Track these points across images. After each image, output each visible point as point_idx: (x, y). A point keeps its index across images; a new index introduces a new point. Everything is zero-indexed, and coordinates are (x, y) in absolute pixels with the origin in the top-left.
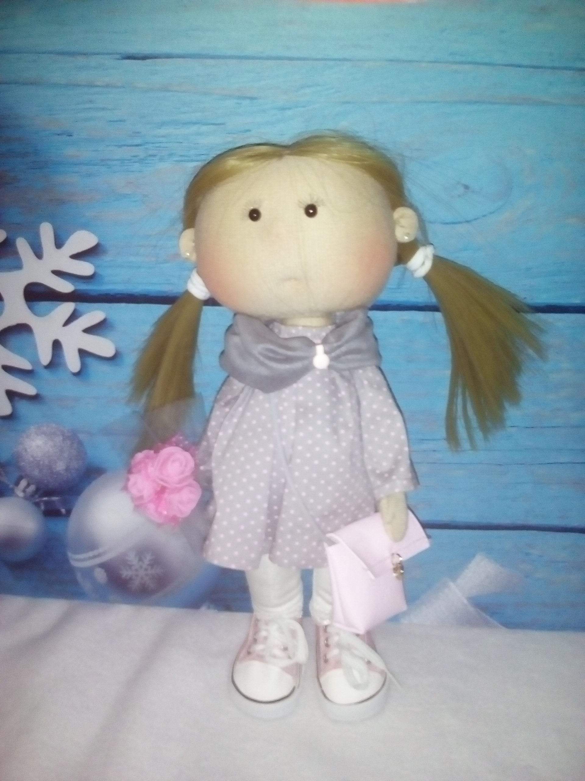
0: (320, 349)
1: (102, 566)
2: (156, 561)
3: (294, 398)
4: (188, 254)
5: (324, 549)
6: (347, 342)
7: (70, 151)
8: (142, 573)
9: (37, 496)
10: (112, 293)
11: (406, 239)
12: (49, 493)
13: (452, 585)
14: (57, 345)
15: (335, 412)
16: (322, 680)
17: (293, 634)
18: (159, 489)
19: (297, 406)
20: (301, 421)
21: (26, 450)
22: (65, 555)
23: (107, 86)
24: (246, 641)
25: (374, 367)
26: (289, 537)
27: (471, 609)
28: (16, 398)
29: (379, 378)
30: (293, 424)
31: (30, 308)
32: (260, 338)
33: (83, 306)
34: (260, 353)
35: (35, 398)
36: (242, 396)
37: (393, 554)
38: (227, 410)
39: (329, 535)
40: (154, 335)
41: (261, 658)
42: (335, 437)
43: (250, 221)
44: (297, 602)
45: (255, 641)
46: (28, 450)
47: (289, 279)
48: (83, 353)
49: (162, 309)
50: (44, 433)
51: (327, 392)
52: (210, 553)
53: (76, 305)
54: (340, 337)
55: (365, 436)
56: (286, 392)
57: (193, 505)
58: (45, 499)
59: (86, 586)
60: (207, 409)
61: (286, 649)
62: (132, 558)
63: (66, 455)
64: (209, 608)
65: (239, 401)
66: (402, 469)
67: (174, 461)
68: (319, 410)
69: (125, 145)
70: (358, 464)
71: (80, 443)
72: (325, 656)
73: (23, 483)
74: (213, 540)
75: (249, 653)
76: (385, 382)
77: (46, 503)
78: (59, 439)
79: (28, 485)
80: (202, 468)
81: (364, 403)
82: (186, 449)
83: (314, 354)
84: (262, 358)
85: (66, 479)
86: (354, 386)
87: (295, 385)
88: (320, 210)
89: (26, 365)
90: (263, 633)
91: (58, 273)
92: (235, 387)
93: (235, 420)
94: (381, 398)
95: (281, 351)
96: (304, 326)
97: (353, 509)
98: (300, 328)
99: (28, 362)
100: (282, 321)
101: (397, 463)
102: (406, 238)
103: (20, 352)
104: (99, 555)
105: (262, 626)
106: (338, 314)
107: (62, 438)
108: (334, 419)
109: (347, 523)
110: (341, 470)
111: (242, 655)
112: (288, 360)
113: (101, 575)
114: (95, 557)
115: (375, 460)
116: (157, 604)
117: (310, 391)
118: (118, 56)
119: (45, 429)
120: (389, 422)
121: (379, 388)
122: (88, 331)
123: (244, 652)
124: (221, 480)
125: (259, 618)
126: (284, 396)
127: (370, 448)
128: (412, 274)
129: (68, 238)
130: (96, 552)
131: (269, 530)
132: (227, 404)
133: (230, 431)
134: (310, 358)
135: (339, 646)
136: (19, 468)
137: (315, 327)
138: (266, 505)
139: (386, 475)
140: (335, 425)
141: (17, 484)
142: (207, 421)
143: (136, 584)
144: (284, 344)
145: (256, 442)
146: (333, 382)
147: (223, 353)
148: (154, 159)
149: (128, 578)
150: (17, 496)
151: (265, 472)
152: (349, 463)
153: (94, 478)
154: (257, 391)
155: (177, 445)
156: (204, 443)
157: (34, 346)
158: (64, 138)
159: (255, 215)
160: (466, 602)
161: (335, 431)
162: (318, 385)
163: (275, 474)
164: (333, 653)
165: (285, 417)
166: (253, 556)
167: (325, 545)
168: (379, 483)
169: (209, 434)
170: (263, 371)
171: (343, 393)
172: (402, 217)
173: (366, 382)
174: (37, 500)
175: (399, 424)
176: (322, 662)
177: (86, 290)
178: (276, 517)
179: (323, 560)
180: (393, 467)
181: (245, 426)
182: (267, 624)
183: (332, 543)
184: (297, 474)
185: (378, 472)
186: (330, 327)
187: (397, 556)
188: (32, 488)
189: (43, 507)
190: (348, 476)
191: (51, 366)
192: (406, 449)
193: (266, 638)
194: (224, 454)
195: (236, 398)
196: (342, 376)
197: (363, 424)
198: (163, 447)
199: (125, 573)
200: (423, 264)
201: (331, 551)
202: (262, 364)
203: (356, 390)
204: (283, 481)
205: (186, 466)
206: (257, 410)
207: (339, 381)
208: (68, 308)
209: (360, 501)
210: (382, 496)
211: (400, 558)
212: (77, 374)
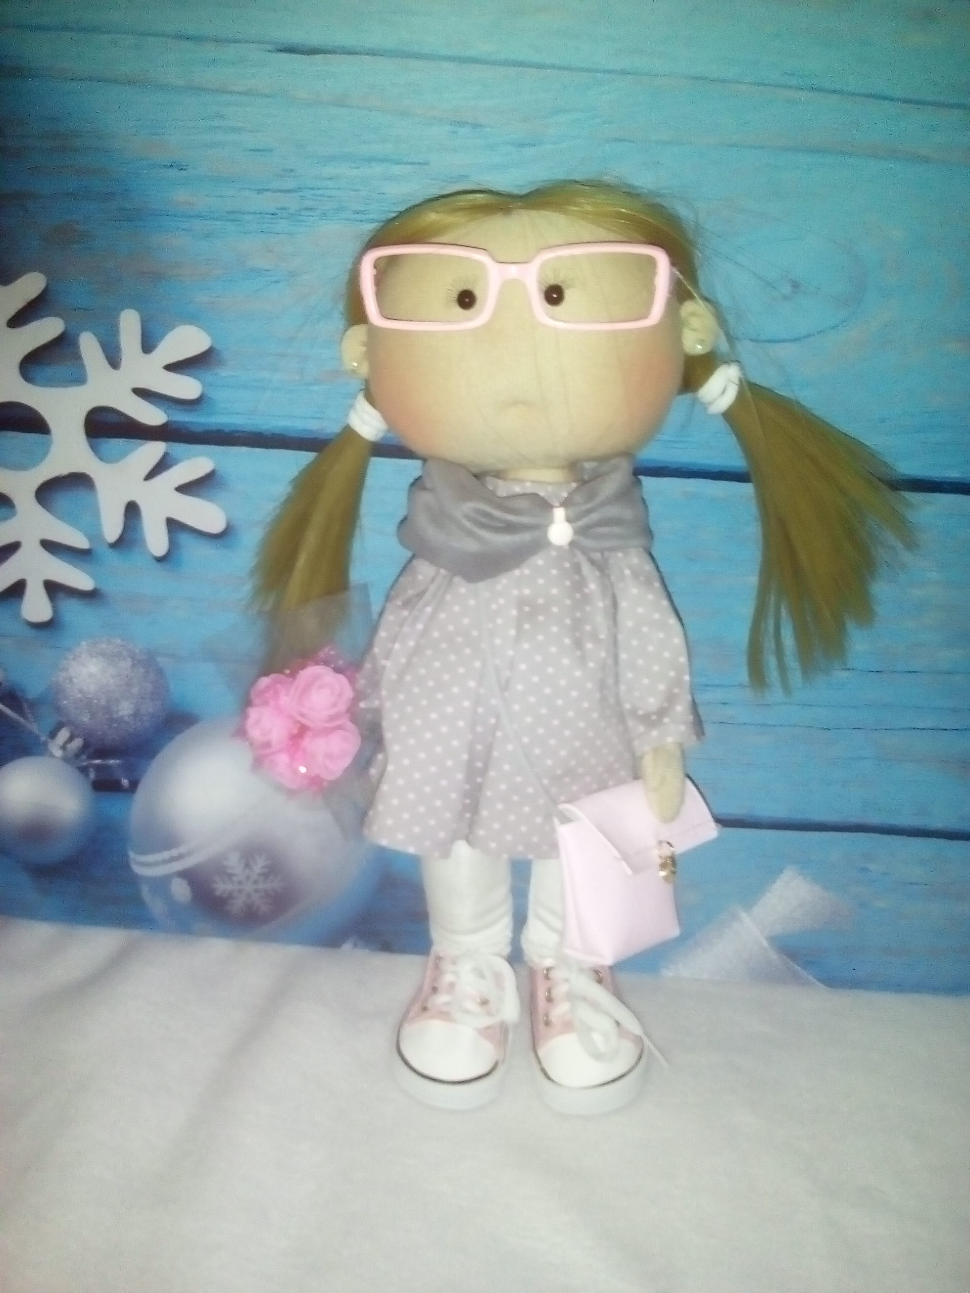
0: (559, 514)
1: (187, 875)
2: (274, 868)
3: (515, 592)
4: (356, 364)
5: (553, 830)
6: (603, 504)
7: (180, 196)
8: (249, 887)
9: (84, 757)
10: (227, 430)
11: (699, 349)
12: (103, 752)
13: (744, 915)
14: (132, 510)
15: (578, 615)
16: (541, 1053)
17: (498, 977)
18: (295, 731)
19: (521, 602)
20: (527, 626)
21: (70, 679)
22: (125, 856)
23: (248, 93)
24: (420, 990)
25: (642, 550)
26: (500, 806)
27: (774, 956)
28: (61, 595)
29: (649, 567)
30: (513, 632)
31: (94, 448)
32: (465, 494)
33: (178, 449)
34: (467, 517)
35: (91, 596)
36: (432, 588)
37: (660, 842)
38: (405, 613)
39: (563, 807)
40: (289, 501)
41: (445, 1015)
42: (578, 653)
43: (458, 310)
44: (503, 929)
45: (435, 990)
46: (75, 681)
47: (515, 403)
48: (173, 525)
49: (306, 458)
50: (102, 654)
51: (568, 583)
52: (375, 828)
53: (167, 447)
54: (591, 496)
55: (623, 656)
56: (503, 581)
57: (347, 761)
58: (97, 761)
59: (156, 906)
60: (376, 609)
61: (484, 1002)
62: (234, 863)
63: (135, 690)
64: (355, 945)
65: (427, 596)
66: (679, 708)
67: (321, 687)
68: (555, 609)
69: (268, 190)
70: (612, 700)
71: (160, 672)
72: (547, 1015)
73: (63, 735)
74: (380, 807)
75: (425, 1009)
76: (657, 574)
77: (98, 768)
78: (125, 665)
79: (71, 739)
80: (362, 705)
81: (623, 605)
82: (338, 670)
83: (551, 521)
84: (467, 524)
85: (132, 730)
86: (609, 576)
87: (517, 572)
88: (568, 294)
89: (80, 541)
90: (448, 978)
91: (143, 393)
92: (420, 577)
93: (420, 627)
94: (650, 597)
95: (497, 513)
96: (533, 482)
97: (600, 769)
98: (528, 484)
99: (84, 536)
100: (499, 474)
101: (671, 699)
102: (699, 347)
103: (71, 519)
104: (180, 857)
105: (446, 966)
106: (588, 465)
107: (130, 663)
108: (577, 626)
109: (590, 792)
110: (586, 705)
111: (412, 1014)
112: (510, 528)
113: (181, 890)
114: (173, 859)
115: (637, 694)
116: (272, 938)
117: (541, 581)
118: (269, 47)
119: (104, 646)
120: (661, 635)
121: (648, 583)
122: (184, 489)
123: (417, 1008)
124: (396, 716)
125: (441, 955)
126: (499, 587)
127: (630, 675)
128: (705, 409)
129: (163, 336)
130: (174, 852)
131: (467, 801)
132: (407, 604)
133: (411, 643)
134: (542, 528)
135: (571, 997)
136: (58, 709)
137: (550, 484)
138: (465, 757)
139: (654, 717)
140: (578, 635)
141: (53, 735)
142: (374, 629)
143: (237, 906)
144: (504, 504)
145: (453, 657)
146: (577, 568)
147: (404, 521)
148: (312, 214)
149: (225, 895)
150: (52, 756)
151: (466, 704)
152: (598, 695)
153: (179, 731)
154: (457, 579)
155: (326, 663)
156: (368, 665)
157: (95, 512)
158: (173, 173)
159: (467, 300)
160: (765, 943)
161: (578, 644)
162: (554, 572)
163: (480, 710)
164: (560, 1011)
165: (500, 621)
166: (442, 835)
167: (556, 821)
168: (641, 729)
169: (376, 650)
170: (471, 546)
171: (593, 586)
172: (693, 314)
173: (627, 572)
174: (84, 764)
175: (678, 640)
176: (541, 1026)
177: (184, 423)
178: (479, 780)
179: (551, 848)
180: (666, 705)
181: (436, 634)
182: (454, 963)
183: (566, 819)
184: (517, 707)
185: (641, 712)
186: (574, 485)
187: (668, 846)
188: (78, 743)
189: (92, 775)
190: (595, 715)
191: (120, 544)
192: (687, 678)
193: (452, 986)
194: (401, 675)
195: (420, 595)
196: (592, 562)
197: (620, 637)
198: (303, 667)
199: (221, 887)
200: (724, 392)
201: (564, 833)
202: (470, 533)
203: (612, 585)
204: (493, 721)
205: (340, 695)
206: (457, 609)
207: (586, 569)
208: (154, 450)
209: (611, 758)
210: (646, 748)
211: (672, 848)
212: (159, 560)
